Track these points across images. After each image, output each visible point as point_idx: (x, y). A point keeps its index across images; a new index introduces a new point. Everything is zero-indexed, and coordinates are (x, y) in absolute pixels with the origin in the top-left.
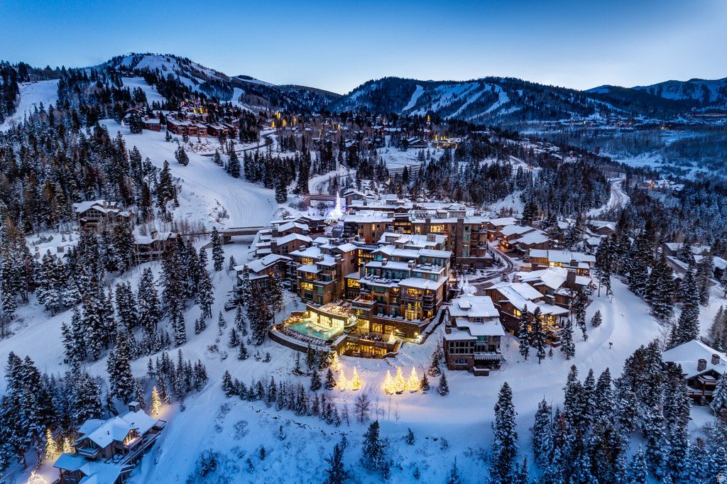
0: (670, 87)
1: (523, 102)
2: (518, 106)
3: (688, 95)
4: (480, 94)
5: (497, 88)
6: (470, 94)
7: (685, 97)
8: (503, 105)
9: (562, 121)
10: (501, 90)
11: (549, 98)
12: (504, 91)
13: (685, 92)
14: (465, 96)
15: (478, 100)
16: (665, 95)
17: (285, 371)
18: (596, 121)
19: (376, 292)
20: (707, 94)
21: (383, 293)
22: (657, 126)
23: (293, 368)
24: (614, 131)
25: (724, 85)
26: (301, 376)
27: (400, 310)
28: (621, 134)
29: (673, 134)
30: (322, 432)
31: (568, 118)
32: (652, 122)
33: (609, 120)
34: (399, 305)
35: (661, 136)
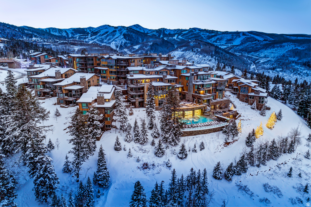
0: (53, 30)
3: (61, 34)
7: (60, 35)
11: (6, 28)
13: (59, 32)
16: (52, 33)
17: (220, 148)
18: (38, 40)
19: (207, 88)
20: (67, 34)
21: (210, 88)
22: (67, 43)
23: (223, 143)
24: (50, 45)
25: (72, 31)
26: (229, 145)
27: (216, 96)
28: (54, 46)
29: (75, 46)
30: (293, 159)
31: (23, 38)
32: (65, 42)
33: (44, 40)
34: (216, 93)
35: (71, 47)
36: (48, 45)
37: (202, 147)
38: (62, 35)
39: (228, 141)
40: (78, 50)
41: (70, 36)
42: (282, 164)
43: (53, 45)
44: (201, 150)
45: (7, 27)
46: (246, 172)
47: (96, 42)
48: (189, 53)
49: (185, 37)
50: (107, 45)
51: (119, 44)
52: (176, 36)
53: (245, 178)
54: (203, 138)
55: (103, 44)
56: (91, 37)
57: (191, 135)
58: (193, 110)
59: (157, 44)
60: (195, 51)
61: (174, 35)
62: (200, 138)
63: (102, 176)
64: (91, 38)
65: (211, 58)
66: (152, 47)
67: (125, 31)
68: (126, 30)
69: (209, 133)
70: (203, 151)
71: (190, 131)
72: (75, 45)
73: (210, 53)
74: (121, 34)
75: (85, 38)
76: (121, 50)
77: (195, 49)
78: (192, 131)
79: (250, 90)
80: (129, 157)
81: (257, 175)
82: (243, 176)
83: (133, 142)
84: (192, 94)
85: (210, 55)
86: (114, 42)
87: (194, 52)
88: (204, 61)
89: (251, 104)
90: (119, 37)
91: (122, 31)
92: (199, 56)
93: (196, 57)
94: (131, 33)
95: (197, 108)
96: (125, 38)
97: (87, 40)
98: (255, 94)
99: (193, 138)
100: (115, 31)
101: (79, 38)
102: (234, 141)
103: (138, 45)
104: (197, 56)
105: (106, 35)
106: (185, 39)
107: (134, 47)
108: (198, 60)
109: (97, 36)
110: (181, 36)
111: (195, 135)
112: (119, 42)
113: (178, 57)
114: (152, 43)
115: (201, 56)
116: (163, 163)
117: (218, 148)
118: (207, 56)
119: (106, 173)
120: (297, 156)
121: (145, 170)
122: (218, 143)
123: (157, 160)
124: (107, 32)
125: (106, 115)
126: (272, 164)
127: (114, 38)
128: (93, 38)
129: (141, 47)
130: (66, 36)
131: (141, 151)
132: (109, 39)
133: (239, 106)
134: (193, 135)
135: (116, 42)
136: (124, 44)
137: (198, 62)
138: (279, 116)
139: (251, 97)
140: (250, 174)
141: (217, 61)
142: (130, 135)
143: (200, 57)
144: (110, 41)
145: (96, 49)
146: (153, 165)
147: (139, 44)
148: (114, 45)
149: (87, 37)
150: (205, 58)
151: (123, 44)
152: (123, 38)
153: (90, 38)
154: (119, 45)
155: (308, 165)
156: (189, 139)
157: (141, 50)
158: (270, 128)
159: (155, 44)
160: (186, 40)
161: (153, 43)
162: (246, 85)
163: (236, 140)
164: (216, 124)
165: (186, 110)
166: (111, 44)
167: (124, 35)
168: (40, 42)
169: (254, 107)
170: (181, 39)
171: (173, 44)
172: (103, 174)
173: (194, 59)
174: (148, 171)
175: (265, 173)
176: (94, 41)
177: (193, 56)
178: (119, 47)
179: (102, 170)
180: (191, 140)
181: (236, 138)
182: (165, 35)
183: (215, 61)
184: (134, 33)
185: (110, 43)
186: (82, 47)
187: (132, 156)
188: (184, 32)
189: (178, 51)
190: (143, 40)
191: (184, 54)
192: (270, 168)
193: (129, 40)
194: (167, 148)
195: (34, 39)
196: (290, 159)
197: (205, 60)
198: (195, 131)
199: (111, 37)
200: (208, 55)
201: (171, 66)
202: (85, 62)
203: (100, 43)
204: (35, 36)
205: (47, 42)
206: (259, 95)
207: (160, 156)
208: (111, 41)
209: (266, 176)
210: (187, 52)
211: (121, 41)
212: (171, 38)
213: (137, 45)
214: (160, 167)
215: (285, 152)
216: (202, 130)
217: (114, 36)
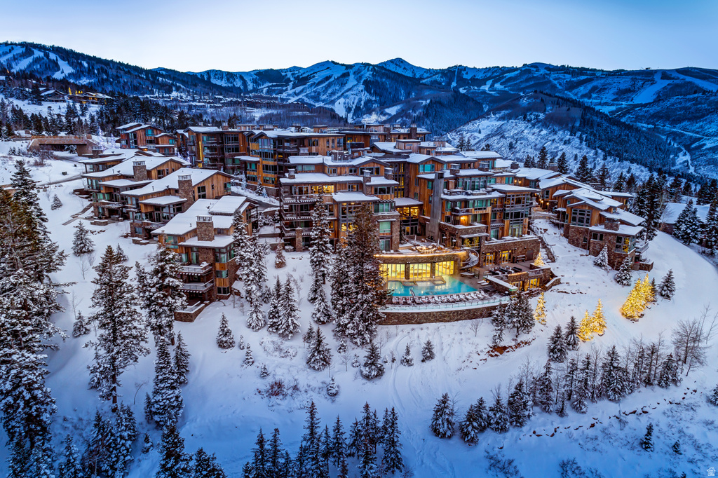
0: (216, 75)
1: (94, 73)
2: (90, 78)
3: (231, 83)
4: (30, 60)
5: (53, 56)
6: (15, 59)
7: (230, 85)
8: (69, 74)
9: (148, 96)
10: (58, 58)
11: (122, 72)
12: (63, 59)
13: (228, 80)
14: (8, 60)
15: (29, 66)
16: (214, 81)
17: (476, 358)
18: (181, 98)
19: (476, 209)
20: (245, 83)
21: (485, 209)
22: (239, 103)
23: (487, 347)
24: (204, 106)
25: (255, 77)
26: (505, 353)
27: (503, 229)
28: (212, 110)
29: (255, 110)
30: (671, 403)
31: (153, 94)
32: (235, 100)
33: (193, 97)
34: (503, 222)
35: (247, 112)
36: (201, 106)
37: (428, 354)
38: (234, 85)
39: (502, 344)
40: (261, 118)
41: (250, 87)
42: (634, 412)
43: (211, 107)
44: (423, 361)
45: (124, 70)
46: (521, 425)
47: (303, 100)
48: (516, 125)
49: (510, 86)
50: (327, 106)
51: (353, 103)
52: (489, 83)
53: (516, 441)
54: (436, 333)
55: (317, 105)
56: (293, 88)
57: (408, 323)
58: (432, 261)
59: (440, 103)
60: (531, 120)
61: (483, 82)
62: (429, 332)
63: (162, 404)
64: (294, 90)
65: (571, 135)
66: (427, 110)
67: (368, 75)
68: (371, 73)
69: (457, 320)
70: (428, 363)
71: (405, 313)
72: (257, 107)
73: (567, 125)
74: (359, 82)
75: (281, 92)
76: (358, 117)
77: (531, 114)
78: (412, 313)
79: (596, 217)
80: (245, 365)
81: (553, 435)
82: (512, 435)
83: (264, 331)
84: (440, 224)
85: (568, 130)
86: (342, 100)
87: (529, 121)
88: (551, 144)
89: (596, 253)
90: (355, 88)
91: (362, 73)
92: (540, 132)
93: (533, 134)
94: (381, 78)
95: (443, 257)
96: (367, 89)
97: (284, 95)
98: (606, 228)
99: (413, 329)
100: (346, 75)
101: (268, 92)
102: (519, 344)
103: (396, 105)
104: (536, 130)
105: (327, 83)
106: (511, 90)
107: (387, 110)
108: (537, 142)
109: (306, 86)
110: (501, 84)
111: (419, 323)
112: (355, 99)
113: (489, 135)
114: (428, 101)
115: (544, 132)
116: (321, 385)
117: (470, 360)
118: (561, 132)
119: (172, 398)
120: (685, 396)
121: (273, 398)
122: (474, 346)
123: (309, 378)
124: (328, 78)
125: (217, 265)
126: (603, 412)
127: (343, 91)
128: (297, 92)
129: (403, 110)
130: (242, 87)
131: (277, 353)
132: (333, 93)
133: (563, 258)
134: (412, 323)
135: (347, 100)
136: (366, 103)
137: (536, 145)
138: (665, 288)
139: (595, 235)
140: (534, 432)
141: (584, 143)
142: (259, 314)
143: (542, 133)
144: (333, 98)
145: (298, 116)
146: (296, 388)
147: (399, 104)
148: (342, 105)
149: (284, 88)
150: (556, 137)
151: (362, 103)
152: (362, 91)
153: (290, 92)
154: (354, 107)
155: (712, 423)
156: (402, 331)
157: (402, 117)
158: (631, 318)
159: (436, 102)
160: (512, 92)
161: (431, 101)
162: (585, 204)
163: (526, 343)
164: (479, 298)
165: (414, 261)
166: (337, 103)
167: (366, 83)
168: (186, 102)
169: (602, 261)
170: (500, 91)
171: (479, 103)
172: (163, 400)
173: (527, 139)
174: (279, 401)
175: (575, 434)
176: (300, 97)
177: (526, 131)
178: (353, 111)
179: (163, 391)
180: (405, 333)
181: (524, 337)
182: (462, 82)
183: (581, 142)
184: (388, 77)
185: (333, 102)
186: (270, 111)
187: (253, 362)
188: (508, 75)
189: (488, 118)
190: (408, 94)
191: (504, 127)
192: (594, 422)
193: (376, 94)
194: (341, 350)
195: (174, 94)
196: (661, 401)
197: (554, 140)
198: (418, 313)
199: (337, 88)
200: (562, 129)
201: (398, 155)
202: (220, 143)
203: (312, 103)
204: (178, 89)
205: (199, 102)
206: (616, 230)
207: (316, 367)
208: (336, 97)
209: (577, 440)
210: (510, 121)
211: (357, 98)
212: (476, 88)
213: (393, 106)
214: (310, 393)
215: (648, 383)
216: (437, 312)
217: (343, 85)
